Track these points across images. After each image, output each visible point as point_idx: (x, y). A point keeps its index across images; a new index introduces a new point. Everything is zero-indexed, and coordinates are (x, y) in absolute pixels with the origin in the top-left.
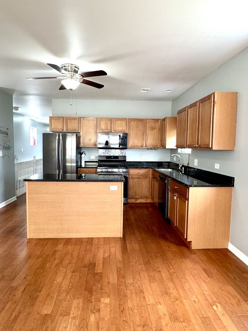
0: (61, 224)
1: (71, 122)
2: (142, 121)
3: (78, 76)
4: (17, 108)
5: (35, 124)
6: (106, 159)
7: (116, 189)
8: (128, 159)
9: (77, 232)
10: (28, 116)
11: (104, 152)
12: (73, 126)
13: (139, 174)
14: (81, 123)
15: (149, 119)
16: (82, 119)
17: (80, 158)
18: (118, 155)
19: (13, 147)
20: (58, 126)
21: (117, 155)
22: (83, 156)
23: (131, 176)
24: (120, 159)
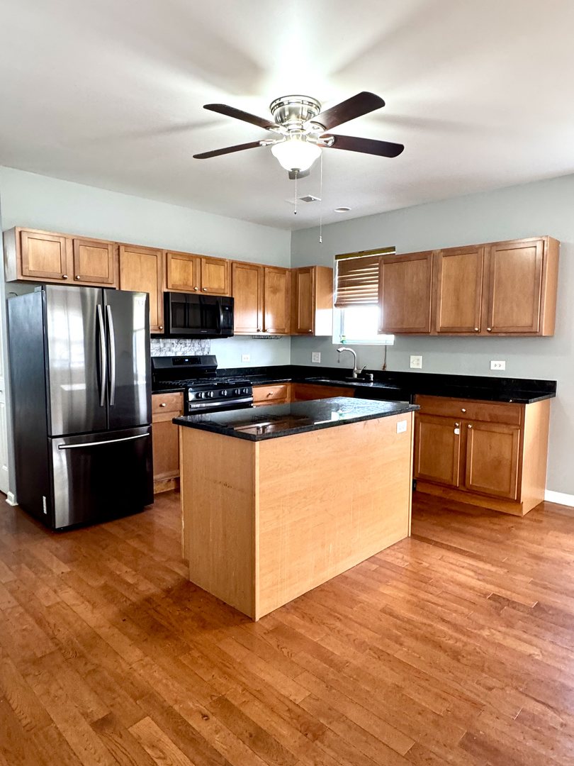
0: (323, 545)
1: (88, 252)
2: (258, 270)
6: (174, 364)
7: (405, 429)
11: (162, 345)
12: (96, 269)
13: (270, 397)
15: (269, 267)
16: (123, 249)
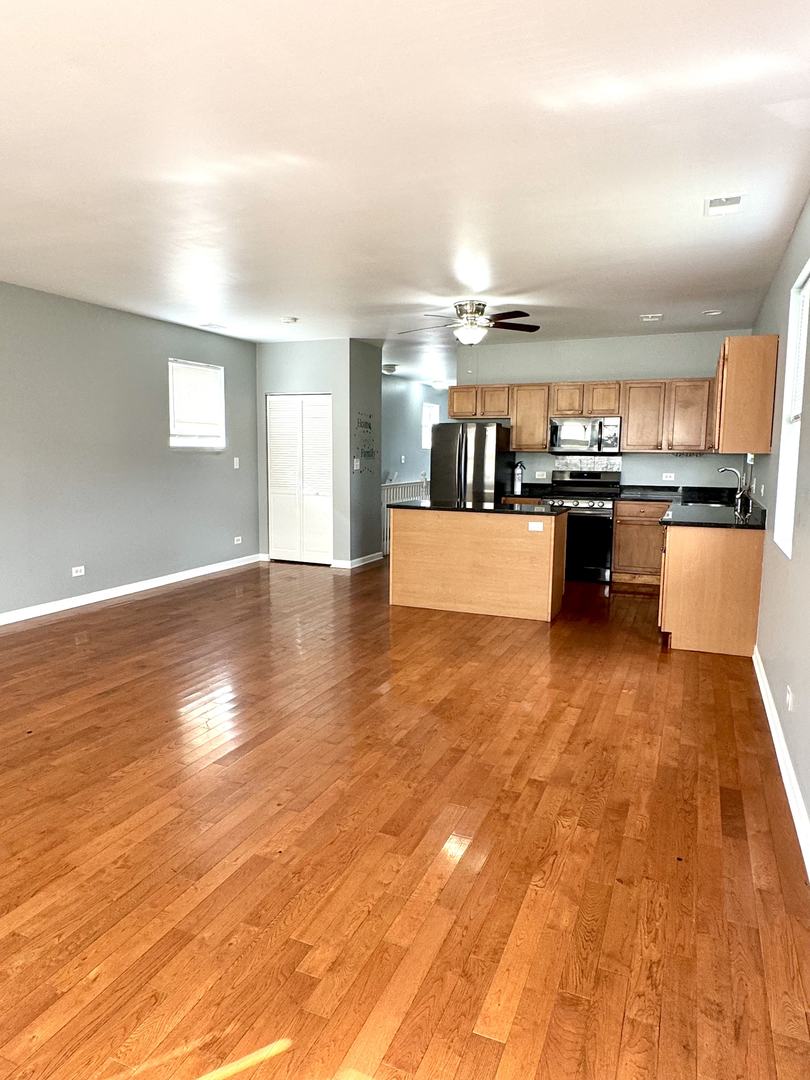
0: (443, 585)
1: (491, 395)
3: (483, 320)
4: (391, 367)
5: (432, 395)
7: (541, 529)
8: (626, 481)
9: (470, 603)
10: (418, 379)
11: (569, 463)
12: (496, 406)
13: (641, 515)
14: (512, 397)
16: (516, 389)
17: (509, 477)
18: (600, 470)
19: (379, 452)
20: (467, 406)
21: (598, 469)
22: (518, 471)
23: (622, 518)
24: (602, 479)
